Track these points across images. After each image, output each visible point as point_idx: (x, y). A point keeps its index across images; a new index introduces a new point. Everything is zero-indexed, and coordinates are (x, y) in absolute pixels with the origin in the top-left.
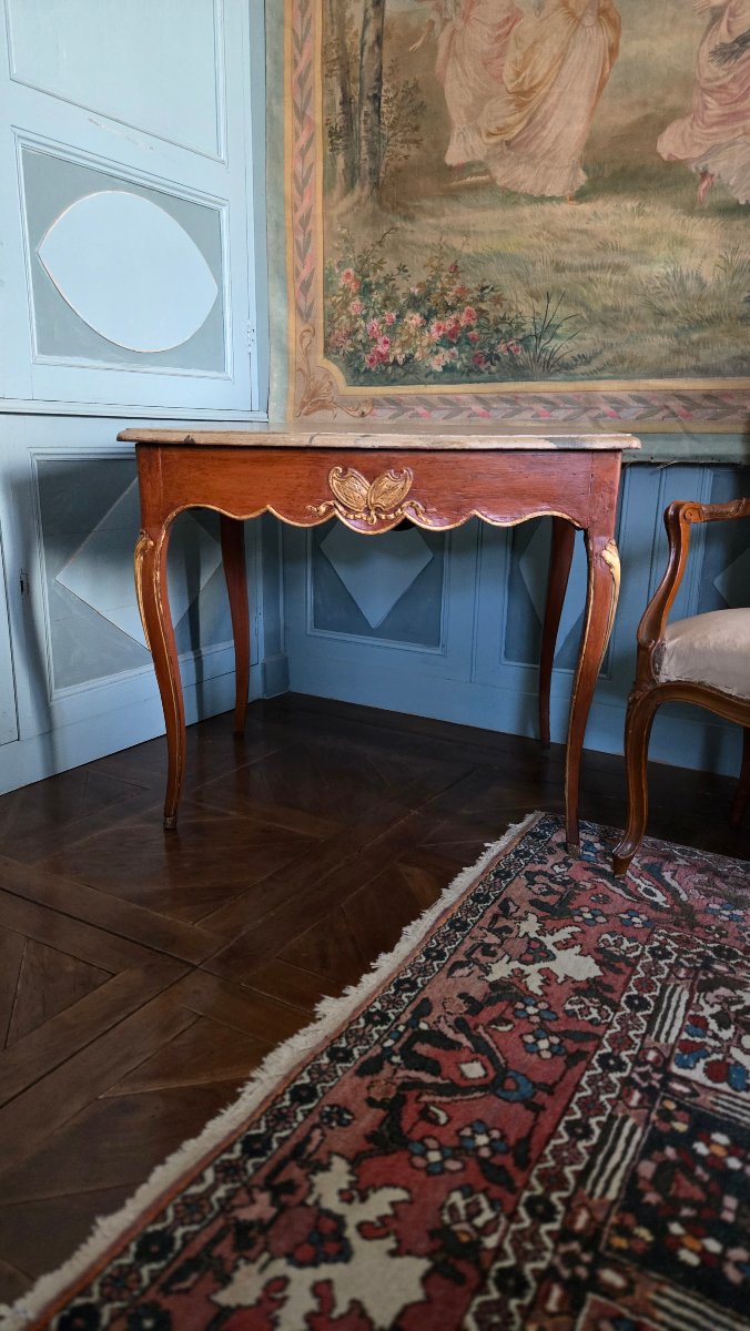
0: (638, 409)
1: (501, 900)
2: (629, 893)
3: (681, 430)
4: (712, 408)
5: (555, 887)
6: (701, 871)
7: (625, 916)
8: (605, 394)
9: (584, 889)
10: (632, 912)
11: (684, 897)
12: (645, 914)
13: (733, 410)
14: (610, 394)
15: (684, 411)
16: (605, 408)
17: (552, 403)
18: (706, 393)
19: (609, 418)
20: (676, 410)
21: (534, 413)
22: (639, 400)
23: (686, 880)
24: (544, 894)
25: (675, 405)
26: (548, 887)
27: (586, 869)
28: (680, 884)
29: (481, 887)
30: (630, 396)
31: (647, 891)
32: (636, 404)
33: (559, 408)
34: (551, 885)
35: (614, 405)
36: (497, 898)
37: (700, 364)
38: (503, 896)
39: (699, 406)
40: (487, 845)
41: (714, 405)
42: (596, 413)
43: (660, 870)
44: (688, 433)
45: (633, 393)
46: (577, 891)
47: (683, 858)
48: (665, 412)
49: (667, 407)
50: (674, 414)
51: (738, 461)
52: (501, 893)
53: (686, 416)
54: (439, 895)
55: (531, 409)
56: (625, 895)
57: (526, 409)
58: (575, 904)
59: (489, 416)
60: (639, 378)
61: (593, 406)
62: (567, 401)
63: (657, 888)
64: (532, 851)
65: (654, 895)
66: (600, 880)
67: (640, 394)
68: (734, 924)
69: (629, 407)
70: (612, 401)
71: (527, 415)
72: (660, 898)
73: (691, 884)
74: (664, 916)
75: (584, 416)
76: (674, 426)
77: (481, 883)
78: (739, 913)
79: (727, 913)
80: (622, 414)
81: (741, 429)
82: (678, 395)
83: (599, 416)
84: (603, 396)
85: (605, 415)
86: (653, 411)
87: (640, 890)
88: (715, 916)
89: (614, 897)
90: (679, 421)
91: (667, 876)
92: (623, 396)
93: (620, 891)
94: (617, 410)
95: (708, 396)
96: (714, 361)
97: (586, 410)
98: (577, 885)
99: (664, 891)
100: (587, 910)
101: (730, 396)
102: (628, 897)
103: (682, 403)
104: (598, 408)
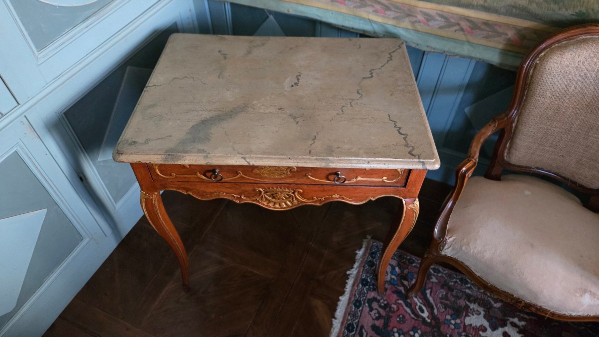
0: (441, 22)
1: (359, 328)
2: (413, 313)
3: (465, 39)
4: (486, 30)
5: (381, 310)
6: (442, 287)
7: (412, 333)
8: (422, 10)
9: (393, 312)
10: (415, 329)
11: (435, 311)
12: (420, 329)
13: (499, 34)
14: (425, 10)
15: (469, 29)
16: (420, 17)
17: (386, 6)
18: (484, 21)
19: (422, 24)
20: (464, 27)
21: (374, 9)
22: (442, 16)
23: (436, 296)
24: (377, 319)
25: (464, 24)
26: (379, 312)
27: (394, 292)
28: (434, 300)
29: (349, 318)
30: (437, 14)
31: (420, 308)
32: (439, 19)
33: (391, 10)
34: (380, 309)
35: (426, 17)
36: (357, 326)
37: (486, 5)
38: (360, 325)
39: (479, 28)
40: (348, 272)
41: (488, 29)
42: (415, 19)
43: (425, 290)
44: (468, 42)
45: (441, 13)
46: (391, 314)
47: (434, 275)
48: (457, 28)
49: (459, 24)
50: (462, 30)
51: (495, 64)
52: (358, 321)
53: (469, 32)
54: (331, 325)
55: (373, 6)
56: (411, 313)
57: (369, 5)
58: (391, 325)
59: (345, 4)
60: (445, 4)
61: (413, 14)
62: (397, 8)
63: (424, 305)
64: (369, 280)
65: (423, 311)
66: (400, 302)
67: (444, 14)
68: (456, 331)
69: (435, 20)
70: (426, 14)
71: (370, 9)
72: (425, 315)
73: (438, 300)
74: (428, 329)
75: (407, 19)
76: (460, 36)
77: (349, 314)
78: (458, 321)
79: (453, 322)
80: (431, 23)
81: (501, 46)
82: (467, 19)
83: (416, 22)
84: (421, 12)
85: (419, 22)
86: (449, 25)
87: (417, 307)
88: (449, 326)
89: (407, 317)
90: (465, 34)
91: (428, 292)
92: (433, 13)
93: (408, 310)
94: (428, 20)
95: (486, 23)
96: (495, 5)
97: (409, 15)
98: (391, 307)
99: (427, 307)
100: (395, 330)
101: (500, 26)
102: (412, 316)
103: (468, 24)
104: (416, 17)
